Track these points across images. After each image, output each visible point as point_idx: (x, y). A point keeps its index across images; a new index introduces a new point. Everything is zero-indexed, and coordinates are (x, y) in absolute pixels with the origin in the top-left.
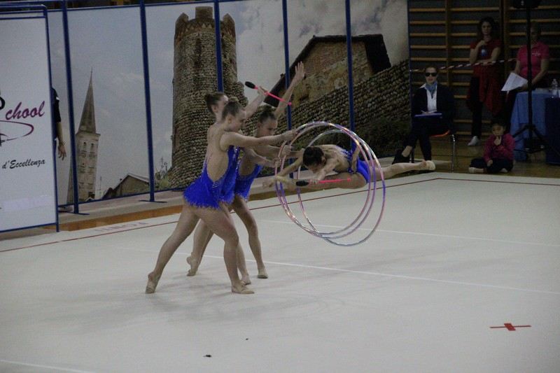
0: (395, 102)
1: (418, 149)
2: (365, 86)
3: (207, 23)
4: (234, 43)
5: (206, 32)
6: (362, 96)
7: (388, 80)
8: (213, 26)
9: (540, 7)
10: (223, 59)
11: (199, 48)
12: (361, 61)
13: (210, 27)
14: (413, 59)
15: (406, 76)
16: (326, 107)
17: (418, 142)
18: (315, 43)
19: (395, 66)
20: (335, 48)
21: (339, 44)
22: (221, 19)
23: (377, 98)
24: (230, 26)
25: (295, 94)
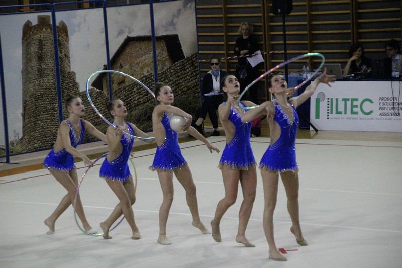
0: (188, 85)
1: (208, 119)
2: (166, 73)
3: (46, 27)
4: (68, 42)
5: (46, 34)
6: (165, 80)
7: (183, 68)
8: (51, 30)
10: (60, 55)
11: (41, 47)
12: (163, 54)
13: (49, 30)
14: (200, 52)
15: (196, 65)
16: (138, 89)
17: (207, 114)
18: (128, 41)
19: (188, 58)
20: (143, 45)
21: (146, 42)
22: (57, 24)
23: (176, 81)
24: (64, 29)
25: (115, 80)
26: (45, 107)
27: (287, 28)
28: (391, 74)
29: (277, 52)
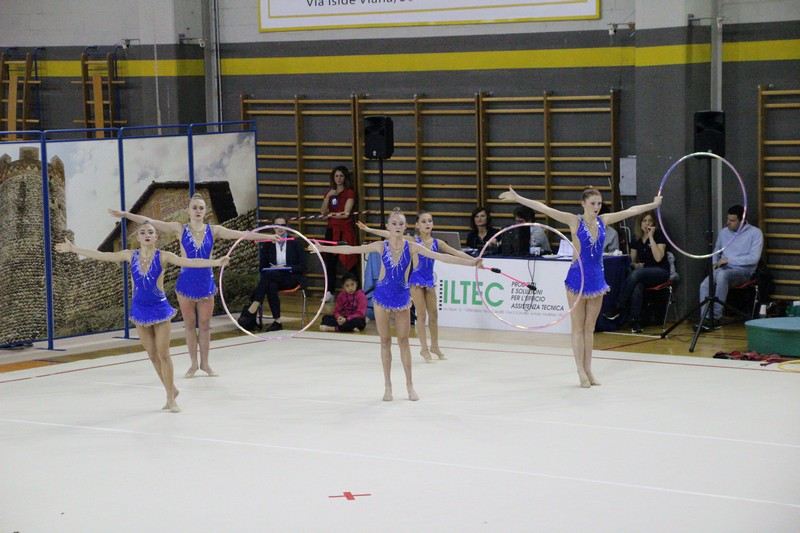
0: (242, 254)
1: (266, 304)
3: (32, 165)
4: (63, 186)
5: (32, 175)
8: (39, 169)
9: (392, 158)
10: (50, 205)
11: (23, 193)
13: (36, 169)
14: (261, 208)
17: (266, 299)
18: (154, 189)
20: (176, 195)
21: (181, 191)
22: (49, 161)
24: (59, 168)
25: (132, 243)
26: (25, 281)
27: (385, 179)
28: (529, 250)
29: (372, 212)
